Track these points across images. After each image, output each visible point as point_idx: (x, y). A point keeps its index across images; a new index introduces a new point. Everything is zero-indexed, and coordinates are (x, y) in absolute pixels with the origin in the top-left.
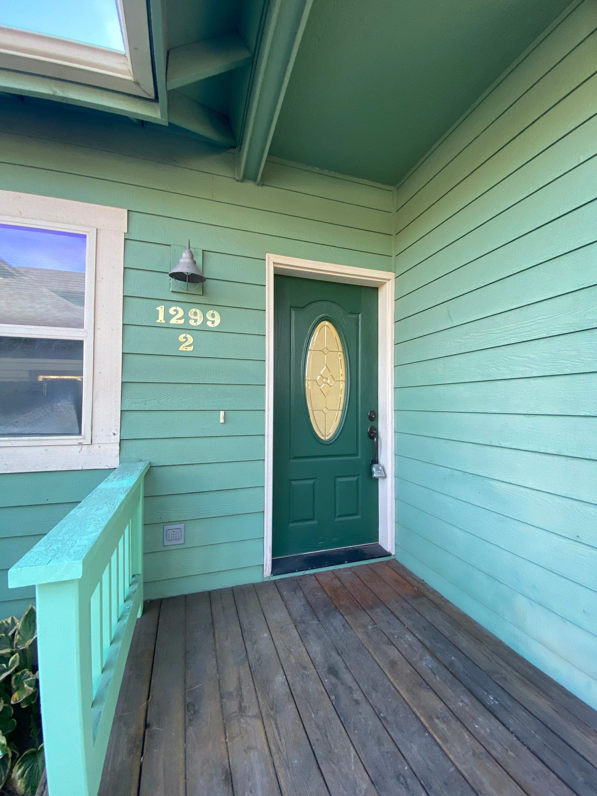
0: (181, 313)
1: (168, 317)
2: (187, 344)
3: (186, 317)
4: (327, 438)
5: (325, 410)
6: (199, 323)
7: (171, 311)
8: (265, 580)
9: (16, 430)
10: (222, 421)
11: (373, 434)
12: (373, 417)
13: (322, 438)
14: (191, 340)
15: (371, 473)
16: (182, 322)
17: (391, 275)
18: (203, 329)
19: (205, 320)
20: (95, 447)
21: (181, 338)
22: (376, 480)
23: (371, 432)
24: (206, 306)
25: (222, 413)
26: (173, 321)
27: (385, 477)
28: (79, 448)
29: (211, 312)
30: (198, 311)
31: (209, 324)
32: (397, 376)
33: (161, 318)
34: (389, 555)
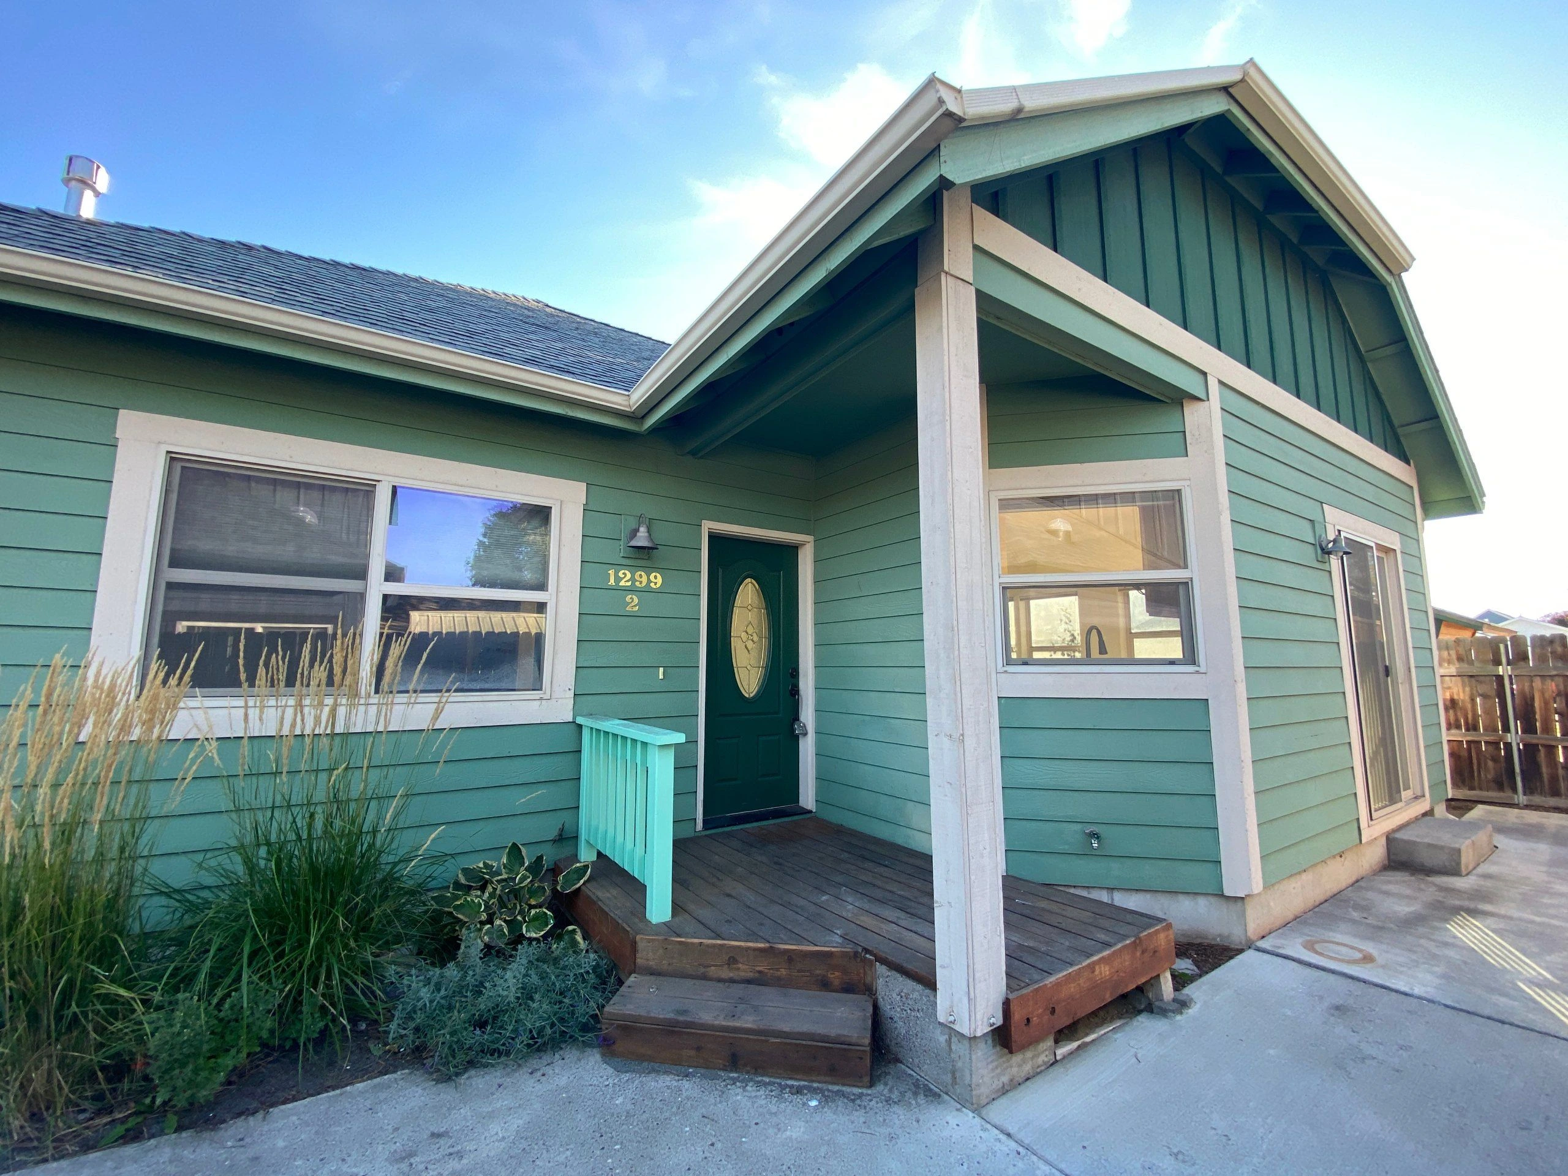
0: (629, 576)
1: (618, 579)
2: (633, 604)
3: (633, 579)
4: (752, 695)
5: (749, 667)
6: (644, 584)
7: (621, 574)
8: (696, 834)
9: (487, 686)
10: (661, 677)
11: (795, 692)
12: (794, 673)
13: (747, 696)
14: (636, 600)
15: (793, 730)
16: (629, 584)
17: (810, 538)
18: (648, 590)
19: (649, 582)
20: (553, 701)
21: (628, 599)
22: (797, 737)
23: (792, 689)
24: (649, 570)
25: (661, 670)
26: (622, 583)
27: (805, 734)
28: (538, 702)
29: (654, 574)
30: (643, 573)
31: (652, 585)
32: (817, 634)
33: (612, 582)
34: (810, 812)
